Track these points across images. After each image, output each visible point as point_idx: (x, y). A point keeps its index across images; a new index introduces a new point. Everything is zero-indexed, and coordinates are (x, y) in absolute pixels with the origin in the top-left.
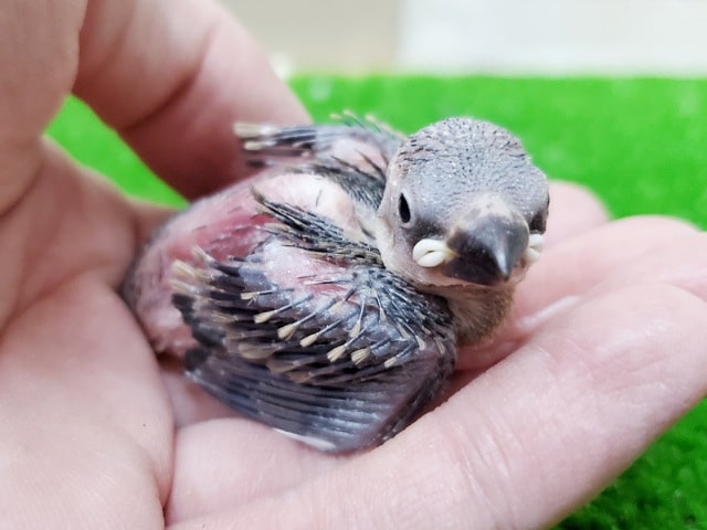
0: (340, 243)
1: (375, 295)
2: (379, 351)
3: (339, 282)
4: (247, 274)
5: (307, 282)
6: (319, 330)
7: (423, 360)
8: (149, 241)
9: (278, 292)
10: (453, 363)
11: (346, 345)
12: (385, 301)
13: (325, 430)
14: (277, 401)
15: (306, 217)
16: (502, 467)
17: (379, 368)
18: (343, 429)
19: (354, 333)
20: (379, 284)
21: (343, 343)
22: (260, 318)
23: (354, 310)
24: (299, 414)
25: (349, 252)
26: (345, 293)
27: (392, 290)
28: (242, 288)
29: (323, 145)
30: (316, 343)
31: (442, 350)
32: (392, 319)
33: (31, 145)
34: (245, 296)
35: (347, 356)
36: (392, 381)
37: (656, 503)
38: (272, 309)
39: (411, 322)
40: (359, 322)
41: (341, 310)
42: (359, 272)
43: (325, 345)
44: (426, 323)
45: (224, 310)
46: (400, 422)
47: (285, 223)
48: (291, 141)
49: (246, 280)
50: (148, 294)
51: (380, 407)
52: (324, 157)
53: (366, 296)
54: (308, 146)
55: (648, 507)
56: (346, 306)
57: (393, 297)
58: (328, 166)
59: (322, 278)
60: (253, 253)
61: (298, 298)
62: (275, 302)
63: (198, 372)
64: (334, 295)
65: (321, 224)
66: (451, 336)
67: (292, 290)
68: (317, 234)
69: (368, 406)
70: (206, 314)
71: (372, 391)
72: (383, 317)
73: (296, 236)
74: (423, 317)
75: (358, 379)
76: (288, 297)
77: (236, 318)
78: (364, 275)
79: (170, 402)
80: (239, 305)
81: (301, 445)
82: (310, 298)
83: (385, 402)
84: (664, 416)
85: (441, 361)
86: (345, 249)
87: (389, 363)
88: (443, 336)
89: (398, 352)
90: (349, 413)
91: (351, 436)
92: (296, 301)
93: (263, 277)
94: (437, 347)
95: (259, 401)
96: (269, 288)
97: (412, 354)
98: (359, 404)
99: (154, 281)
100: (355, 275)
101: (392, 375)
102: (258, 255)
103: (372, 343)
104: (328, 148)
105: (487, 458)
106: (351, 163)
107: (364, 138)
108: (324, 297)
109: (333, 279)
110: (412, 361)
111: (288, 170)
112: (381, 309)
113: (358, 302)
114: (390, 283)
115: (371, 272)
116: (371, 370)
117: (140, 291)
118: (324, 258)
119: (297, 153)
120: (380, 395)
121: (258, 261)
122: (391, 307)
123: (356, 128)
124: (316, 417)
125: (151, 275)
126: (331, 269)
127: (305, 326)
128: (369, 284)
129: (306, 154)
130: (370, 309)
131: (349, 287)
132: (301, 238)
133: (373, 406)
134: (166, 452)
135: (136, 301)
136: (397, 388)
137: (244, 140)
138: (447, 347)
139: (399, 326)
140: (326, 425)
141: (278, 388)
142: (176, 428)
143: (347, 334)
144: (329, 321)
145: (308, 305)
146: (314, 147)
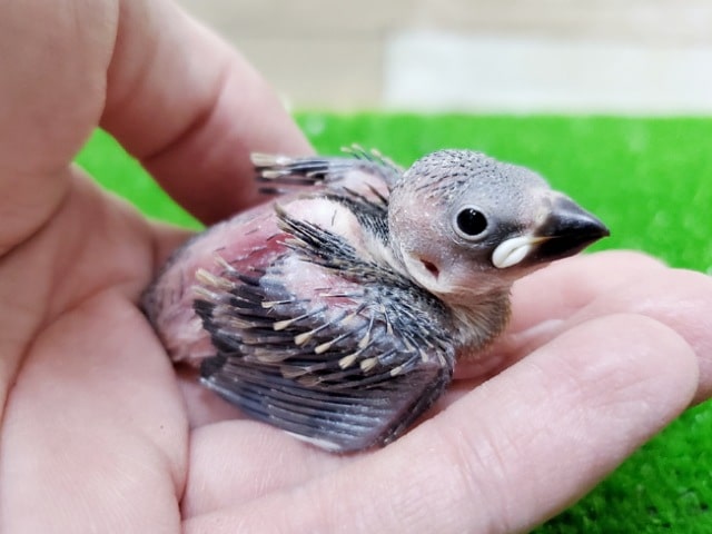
0: (352, 262)
1: (383, 310)
2: (386, 360)
3: (351, 296)
4: (267, 284)
5: (322, 295)
6: (332, 339)
7: (425, 370)
8: (171, 260)
9: (296, 302)
10: (451, 373)
11: (356, 354)
12: (393, 317)
13: (332, 432)
14: (288, 406)
15: (323, 236)
16: (497, 470)
17: (385, 376)
18: (348, 432)
19: (363, 344)
20: (388, 301)
21: (353, 352)
22: (279, 326)
23: (364, 322)
24: (307, 418)
25: (360, 271)
26: (356, 307)
27: (399, 308)
28: (262, 297)
29: (335, 176)
30: (328, 351)
31: (443, 362)
32: (398, 333)
33: (59, 171)
34: (266, 305)
35: (357, 364)
36: (396, 389)
37: (622, 495)
38: (290, 318)
39: (416, 336)
40: (368, 334)
41: (351, 322)
42: (370, 289)
43: (337, 353)
44: (429, 338)
45: (243, 316)
46: (401, 427)
47: (303, 239)
48: (304, 171)
49: (267, 289)
50: (170, 309)
51: (384, 412)
52: (335, 186)
53: (375, 311)
54: (321, 177)
55: (615, 500)
56: (357, 318)
57: (400, 314)
58: (339, 195)
59: (336, 291)
60: (273, 265)
61: (314, 308)
62: (293, 310)
63: (213, 379)
64: (346, 307)
65: (336, 243)
66: (451, 350)
67: (309, 301)
68: (332, 251)
69: (372, 411)
70: (224, 320)
71: (376, 398)
72: (390, 331)
73: (313, 253)
74: (427, 333)
75: (364, 386)
76: (305, 307)
77: (254, 324)
78: (374, 292)
79: (186, 406)
80: (258, 313)
81: (308, 445)
82: (325, 309)
83: (387, 408)
84: (644, 431)
85: (441, 371)
86: (358, 267)
87: (394, 372)
88: (444, 350)
89: (403, 362)
90: (354, 417)
91: (357, 438)
92: (312, 311)
93: (282, 288)
94: (438, 360)
95: (270, 406)
96: (288, 297)
97: (415, 365)
98: (365, 409)
99: (176, 297)
100: (366, 291)
101: (397, 383)
102: (278, 267)
103: (380, 353)
104: (340, 179)
105: (485, 462)
106: (361, 193)
107: (371, 171)
108: (337, 309)
109: (346, 294)
110: (415, 371)
111: (302, 198)
112: (389, 324)
113: (368, 315)
114: (397, 300)
115: (380, 289)
116: (377, 377)
117: (161, 306)
118: (337, 274)
119: (311, 182)
120: (384, 402)
121: (278, 272)
122: (399, 322)
123: (364, 161)
124: (323, 421)
125: (173, 292)
126: (344, 284)
127: (319, 335)
128: (379, 301)
129: (319, 183)
130: (378, 323)
131: (361, 302)
132: (317, 254)
133: (377, 411)
134: (182, 452)
135: (156, 315)
136: (400, 395)
137: (260, 169)
138: (447, 359)
139: (405, 340)
140: (332, 428)
141: (289, 394)
142: (191, 429)
143: (357, 343)
144: (342, 331)
145: (323, 315)
146: (326, 177)
